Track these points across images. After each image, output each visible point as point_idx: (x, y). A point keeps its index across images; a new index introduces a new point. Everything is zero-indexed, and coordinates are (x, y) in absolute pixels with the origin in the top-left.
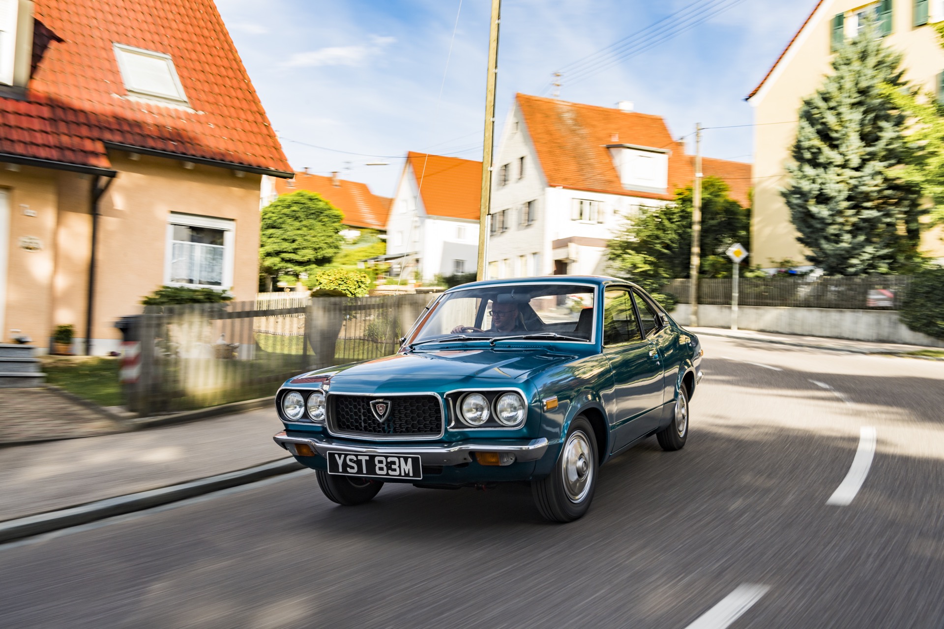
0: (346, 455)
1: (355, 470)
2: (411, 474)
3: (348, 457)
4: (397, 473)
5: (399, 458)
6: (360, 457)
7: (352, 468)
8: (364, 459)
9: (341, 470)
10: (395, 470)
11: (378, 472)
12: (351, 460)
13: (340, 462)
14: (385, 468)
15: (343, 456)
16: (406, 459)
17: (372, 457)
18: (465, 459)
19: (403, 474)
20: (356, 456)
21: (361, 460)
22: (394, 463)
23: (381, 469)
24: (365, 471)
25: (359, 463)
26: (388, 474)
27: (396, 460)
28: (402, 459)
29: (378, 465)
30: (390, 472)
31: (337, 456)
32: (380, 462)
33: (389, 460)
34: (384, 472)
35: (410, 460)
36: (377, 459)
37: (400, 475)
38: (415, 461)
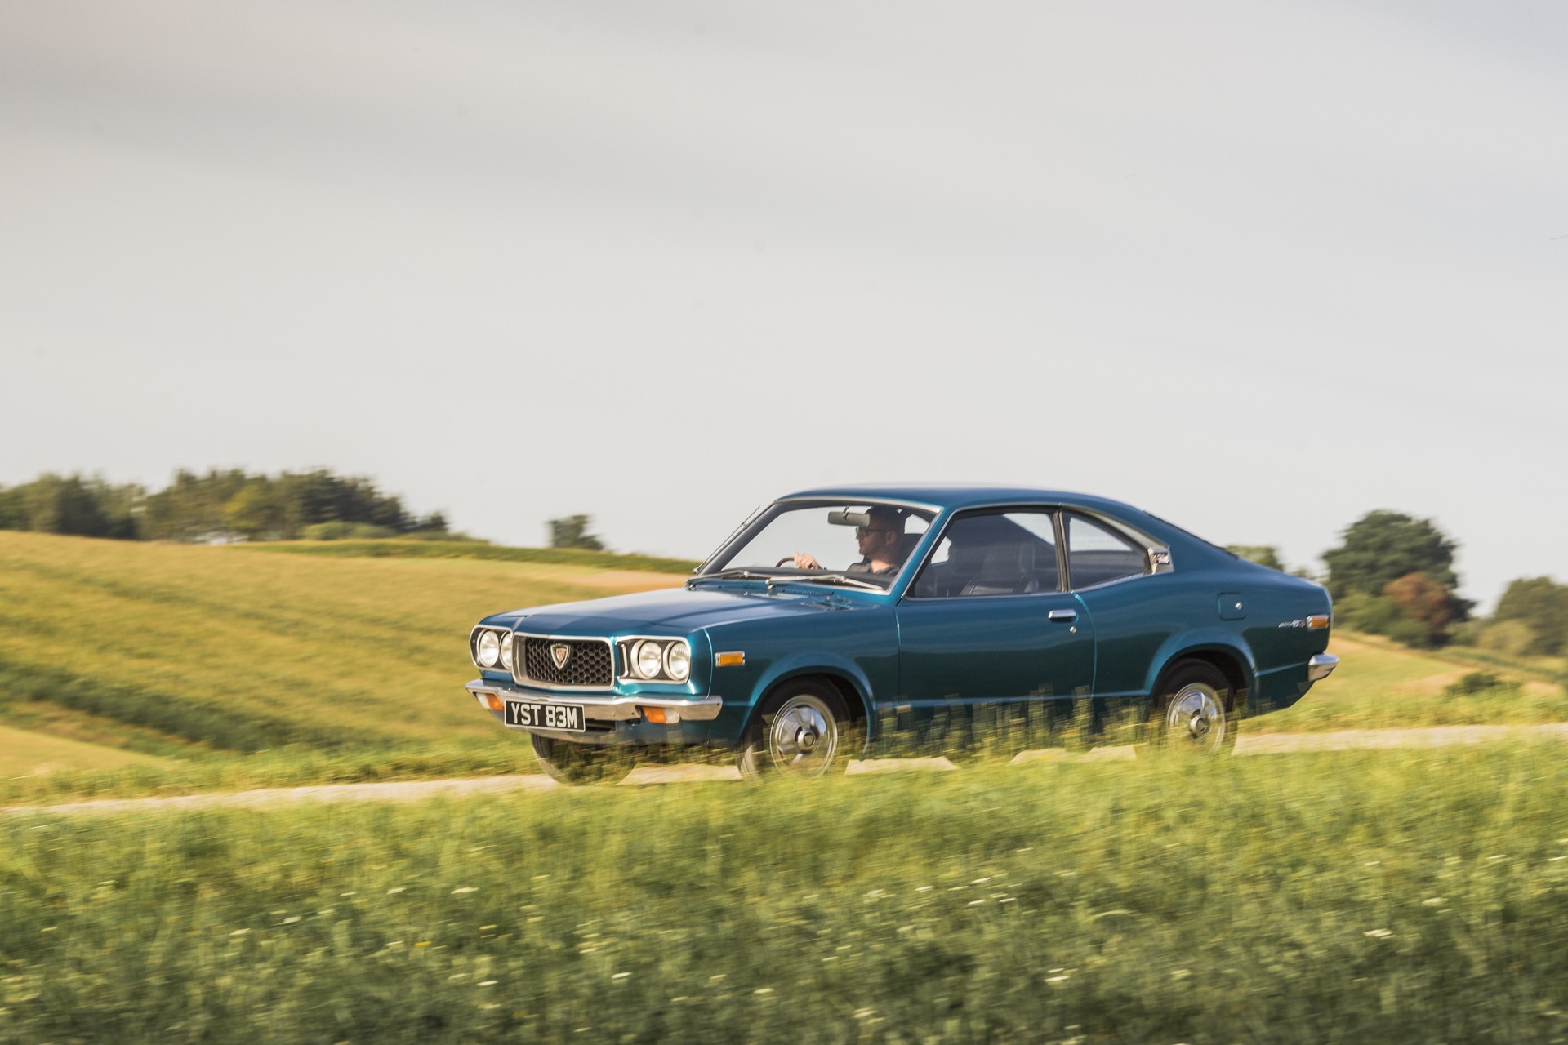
0: (521, 704)
1: (528, 722)
2: (576, 726)
3: (523, 706)
4: (564, 725)
5: (566, 707)
6: (533, 707)
7: (526, 718)
8: (536, 708)
9: (516, 721)
10: (562, 721)
11: (548, 723)
12: (525, 710)
13: (516, 712)
14: (554, 719)
15: (518, 705)
16: (571, 708)
17: (543, 707)
18: (633, 714)
19: (569, 726)
20: (530, 704)
21: (533, 710)
22: (561, 713)
23: (551, 720)
24: (537, 723)
25: (531, 712)
26: (556, 726)
27: (563, 709)
28: (568, 709)
29: (549, 716)
30: (559, 724)
31: (513, 705)
32: (550, 712)
33: (558, 709)
34: (553, 724)
35: (575, 710)
36: (547, 709)
37: (566, 727)
38: (579, 710)
